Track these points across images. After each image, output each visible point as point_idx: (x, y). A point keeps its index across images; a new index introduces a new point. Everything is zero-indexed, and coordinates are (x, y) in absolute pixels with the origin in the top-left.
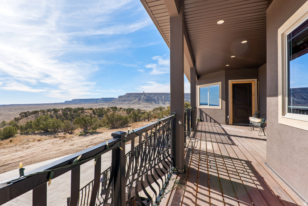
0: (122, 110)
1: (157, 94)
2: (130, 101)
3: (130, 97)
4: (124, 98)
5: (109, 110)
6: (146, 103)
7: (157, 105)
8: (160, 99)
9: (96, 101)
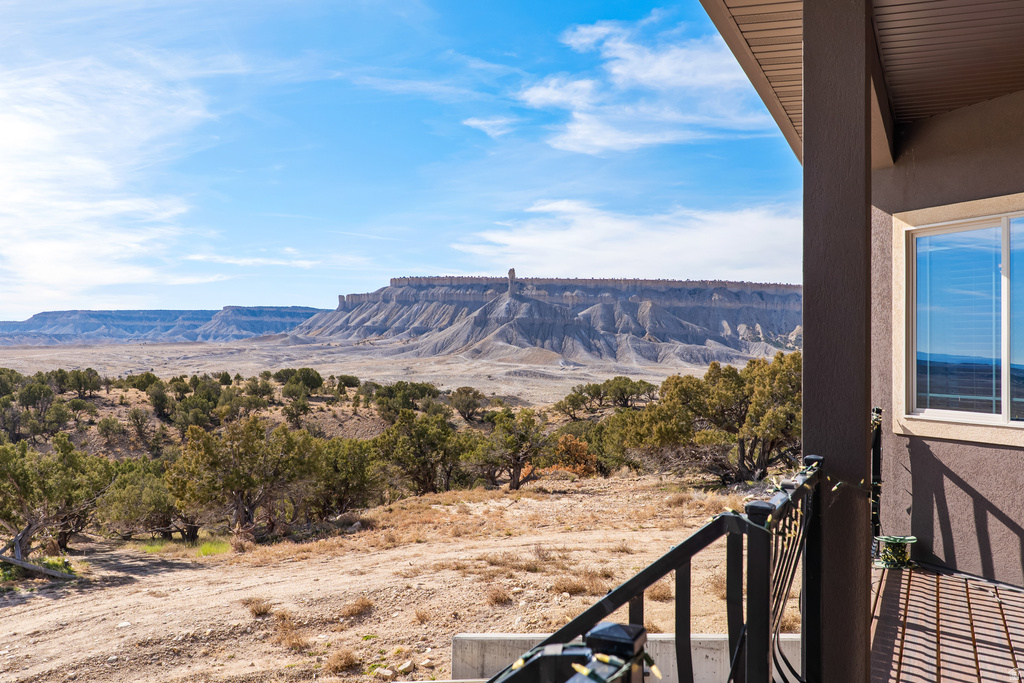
0: (351, 392)
1: (606, 289)
2: (419, 332)
3: (415, 307)
4: (378, 310)
5: (267, 390)
6: (528, 351)
7: (598, 362)
8: (620, 325)
9: (189, 324)
